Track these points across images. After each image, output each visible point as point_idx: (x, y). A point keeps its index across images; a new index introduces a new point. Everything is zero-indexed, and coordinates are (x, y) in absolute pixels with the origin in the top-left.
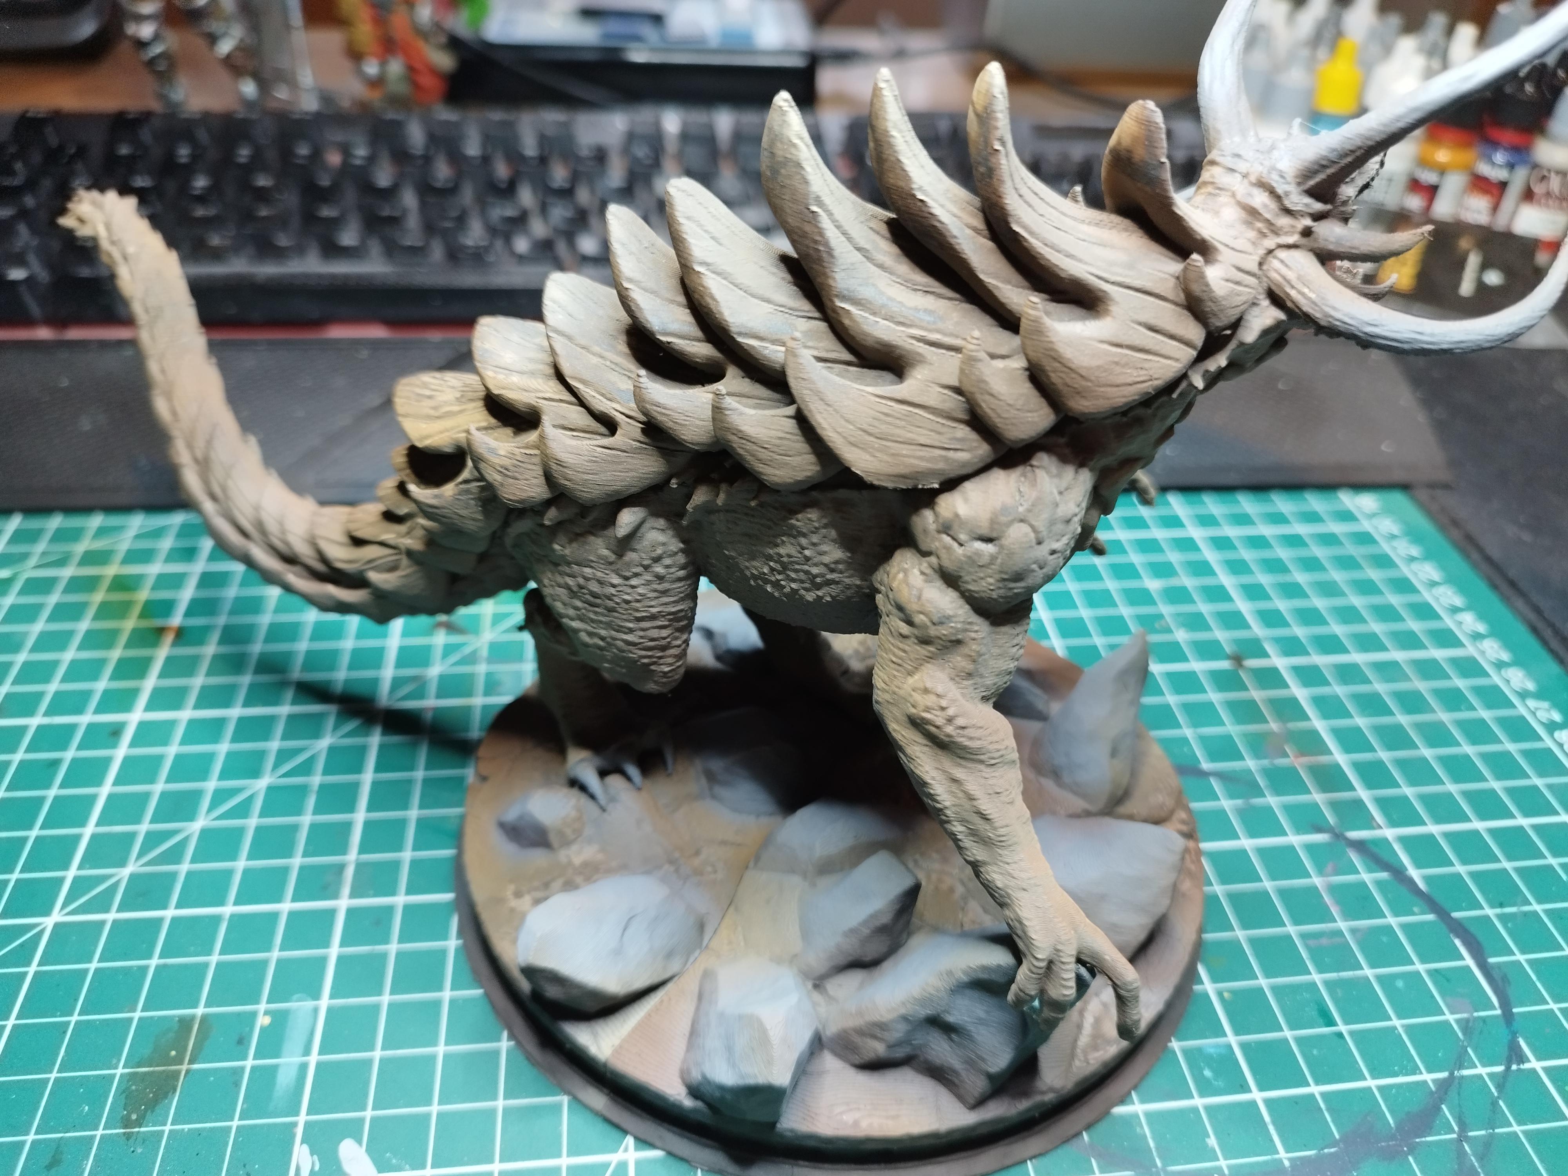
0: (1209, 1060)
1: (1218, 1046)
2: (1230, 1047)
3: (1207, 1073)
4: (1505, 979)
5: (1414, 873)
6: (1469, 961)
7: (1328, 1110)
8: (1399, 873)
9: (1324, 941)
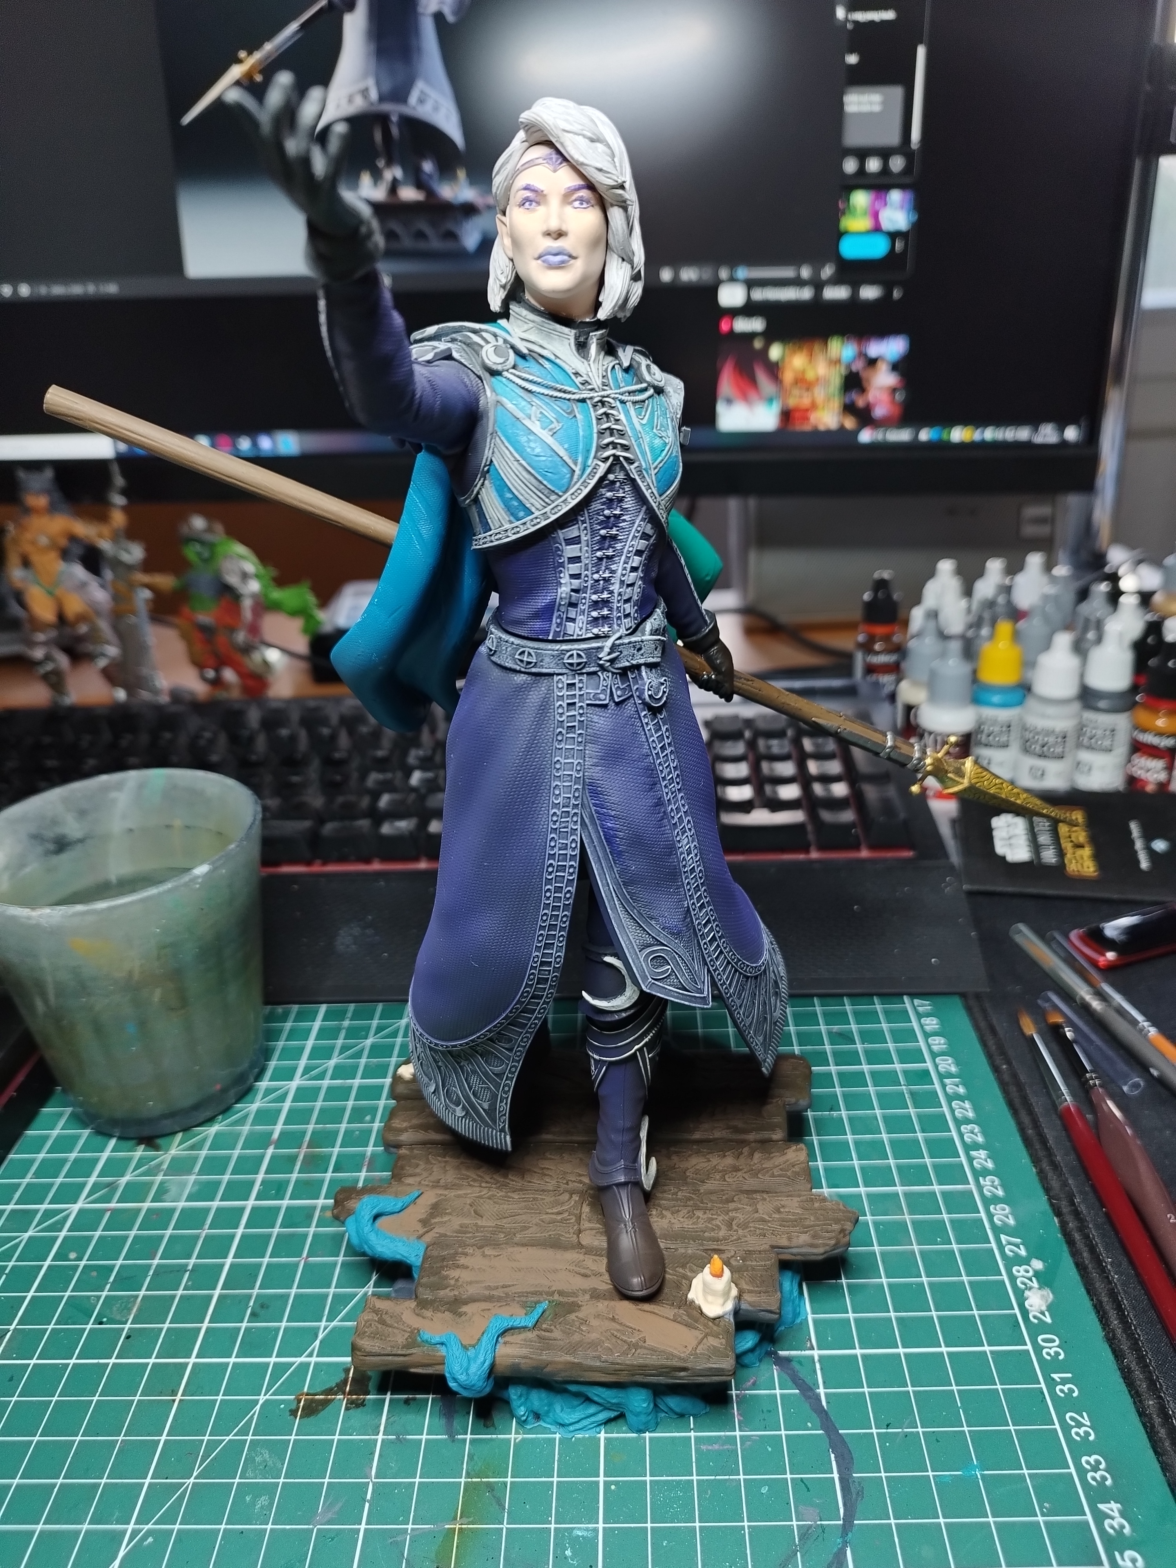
0: (575, 1542)
1: (587, 1529)
2: (596, 1530)
3: (568, 1553)
4: (860, 1493)
5: (822, 1391)
6: (836, 1476)
8: (808, 1390)
9: (716, 1447)
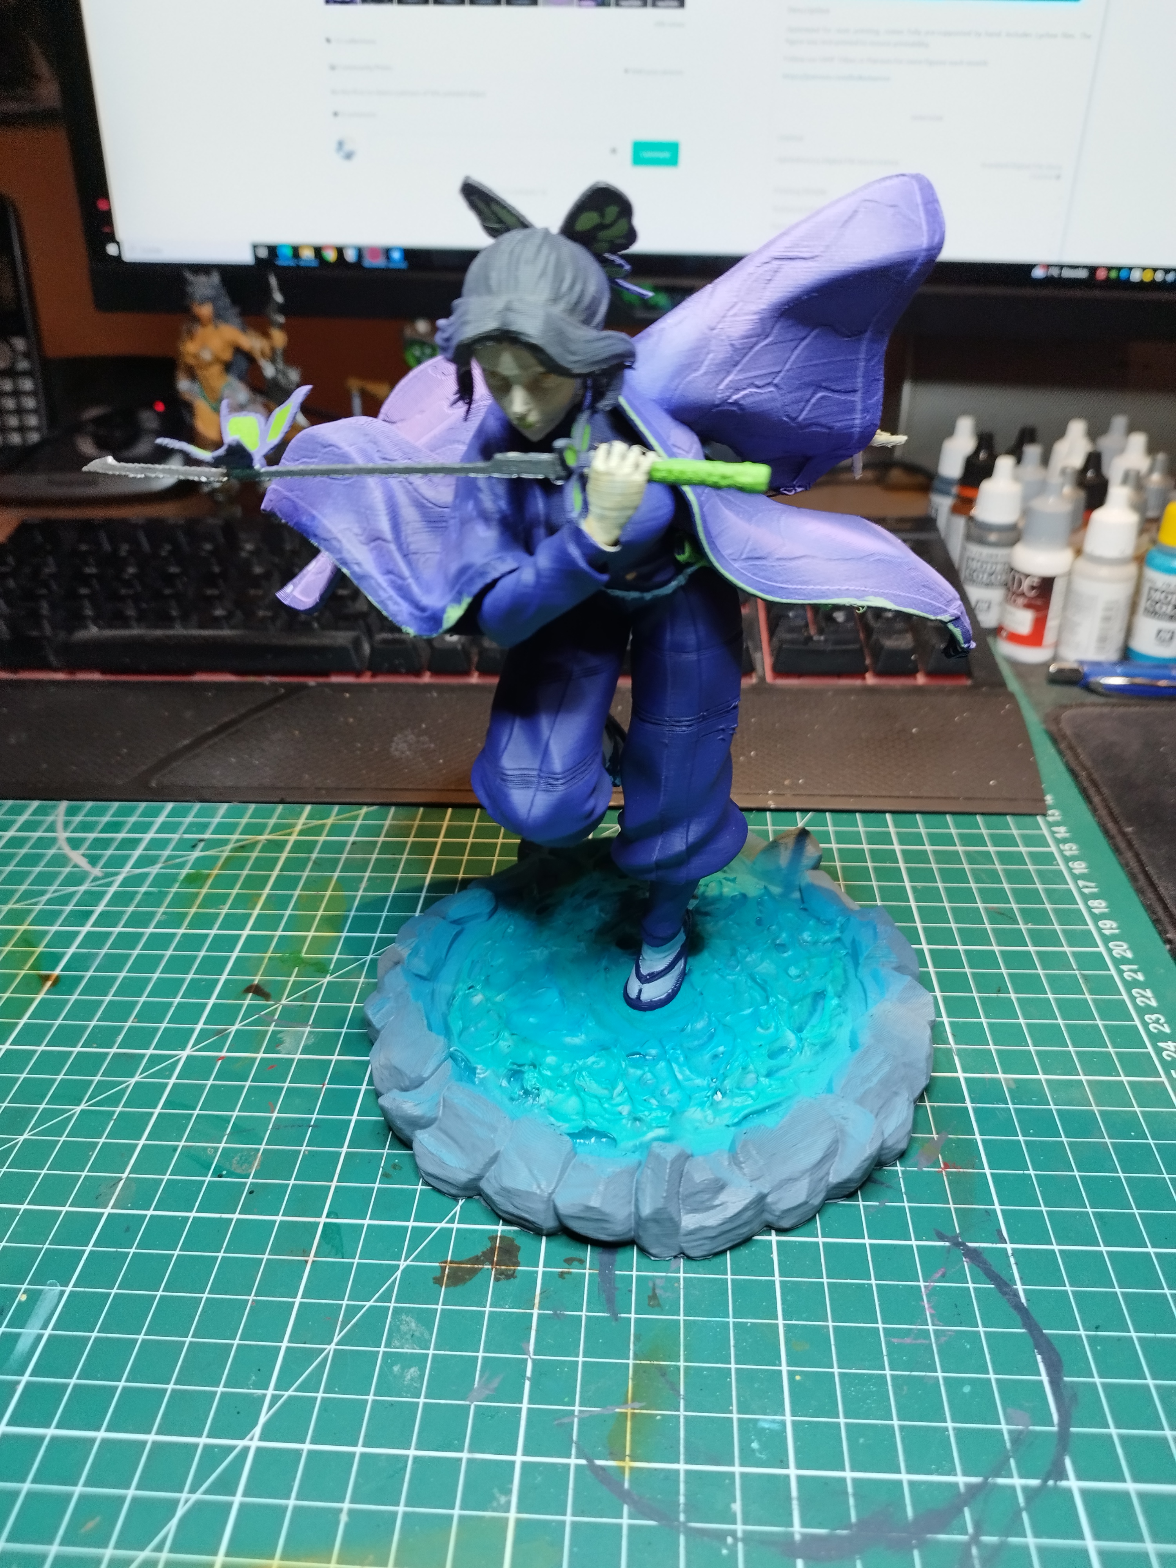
0: (761, 1433)
1: (773, 1421)
2: (783, 1423)
3: (753, 1445)
4: (1074, 1398)
5: (1019, 1287)
6: (1044, 1378)
7: (855, 1495)
8: (1004, 1286)
9: (908, 1340)
